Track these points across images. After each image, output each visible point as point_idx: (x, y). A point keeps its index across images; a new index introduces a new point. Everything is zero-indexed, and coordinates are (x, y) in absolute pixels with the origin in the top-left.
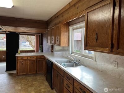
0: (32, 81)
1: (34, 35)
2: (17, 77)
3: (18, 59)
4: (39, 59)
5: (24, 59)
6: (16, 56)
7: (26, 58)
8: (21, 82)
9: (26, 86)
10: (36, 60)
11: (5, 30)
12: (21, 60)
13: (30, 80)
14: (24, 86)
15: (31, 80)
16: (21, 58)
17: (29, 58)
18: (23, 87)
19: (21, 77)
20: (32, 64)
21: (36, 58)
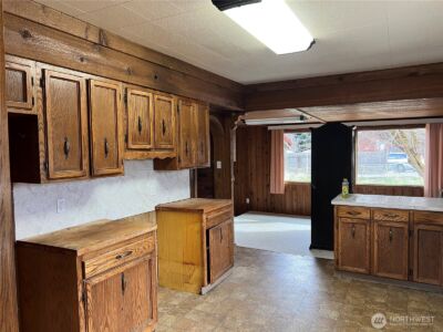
0: (385, 305)
1: (423, 126)
2: (335, 275)
3: (341, 214)
4: (421, 227)
5: (359, 216)
6: (333, 202)
7: (366, 215)
8: (344, 297)
9: (357, 316)
10: (406, 227)
11: (314, 120)
12: (349, 220)
13: (378, 300)
14: (350, 315)
15: (383, 301)
16: (349, 213)
17: (377, 217)
18: (347, 318)
19: (348, 280)
20: (391, 238)
21: (405, 218)
